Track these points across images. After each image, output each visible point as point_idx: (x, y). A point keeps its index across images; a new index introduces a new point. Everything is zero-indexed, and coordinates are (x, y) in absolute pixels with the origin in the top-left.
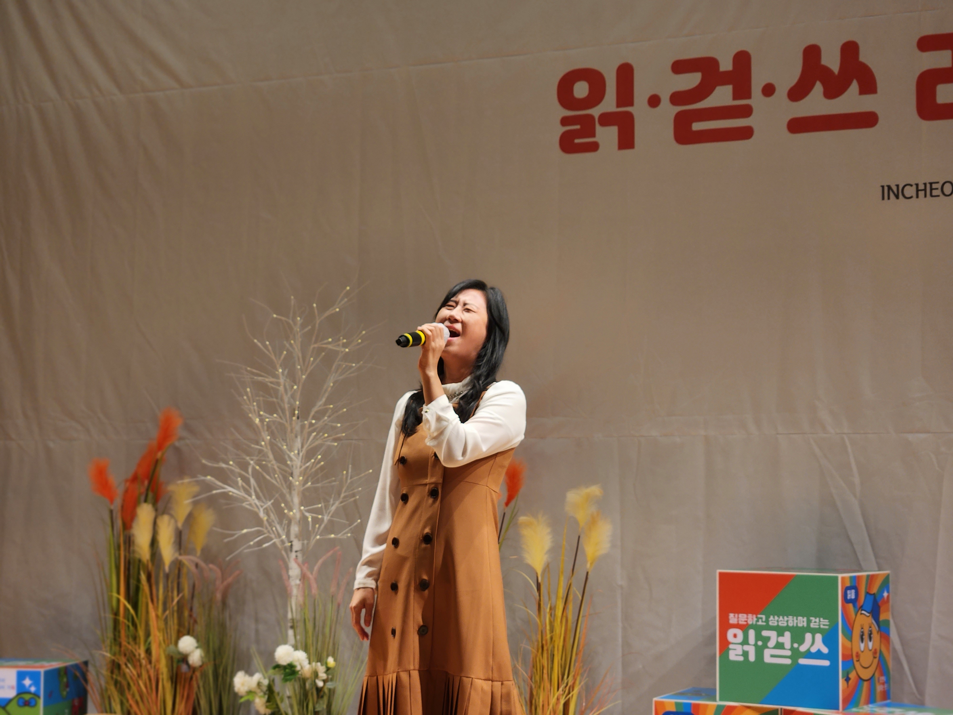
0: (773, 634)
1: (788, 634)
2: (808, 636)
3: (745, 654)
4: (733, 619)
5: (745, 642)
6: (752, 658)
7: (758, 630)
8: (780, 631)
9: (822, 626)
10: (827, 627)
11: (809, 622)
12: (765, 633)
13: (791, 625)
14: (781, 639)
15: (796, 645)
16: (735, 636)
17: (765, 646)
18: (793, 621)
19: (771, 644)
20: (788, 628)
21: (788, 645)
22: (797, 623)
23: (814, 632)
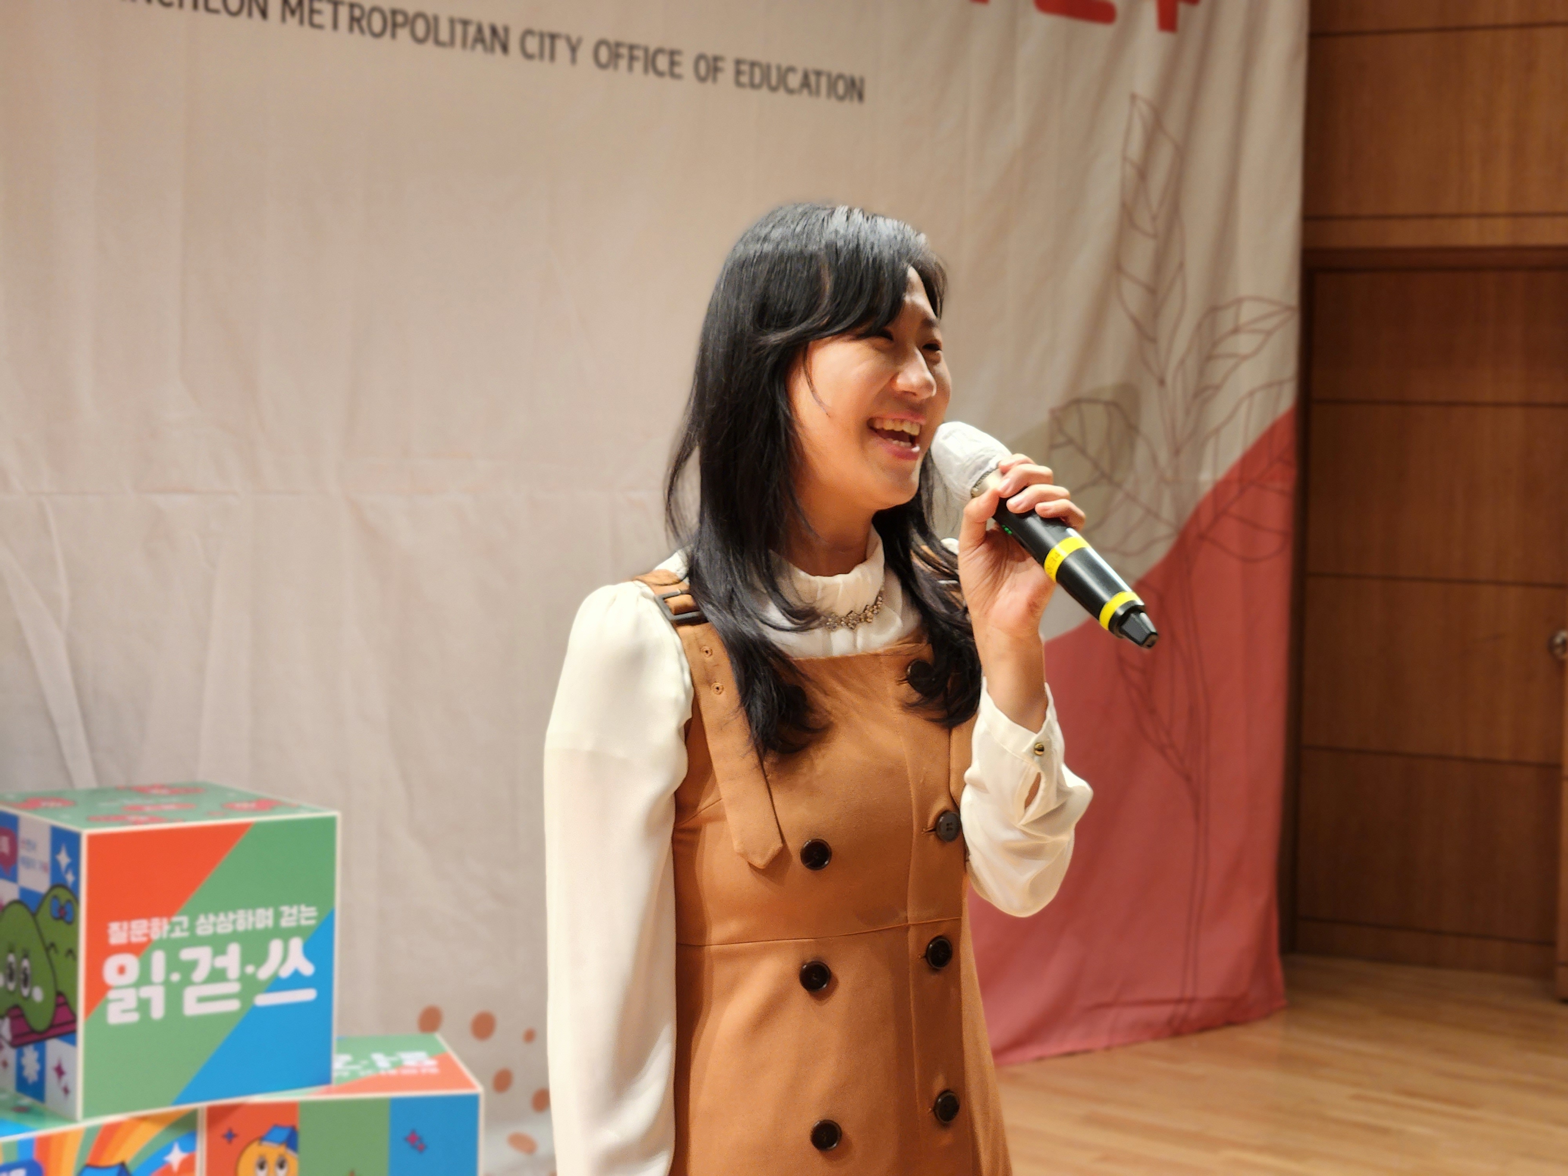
0: (202, 955)
1: (234, 950)
2: (276, 947)
3: (144, 1006)
4: (117, 933)
5: (144, 979)
6: (158, 1011)
7: (172, 947)
8: (219, 944)
9: (304, 922)
10: (312, 922)
11: (278, 916)
12: (187, 954)
13: (241, 927)
14: (220, 962)
15: (250, 969)
16: (122, 970)
17: (187, 981)
18: (246, 919)
19: (200, 974)
20: (235, 936)
21: (234, 972)
22: (254, 923)
23: (286, 935)
